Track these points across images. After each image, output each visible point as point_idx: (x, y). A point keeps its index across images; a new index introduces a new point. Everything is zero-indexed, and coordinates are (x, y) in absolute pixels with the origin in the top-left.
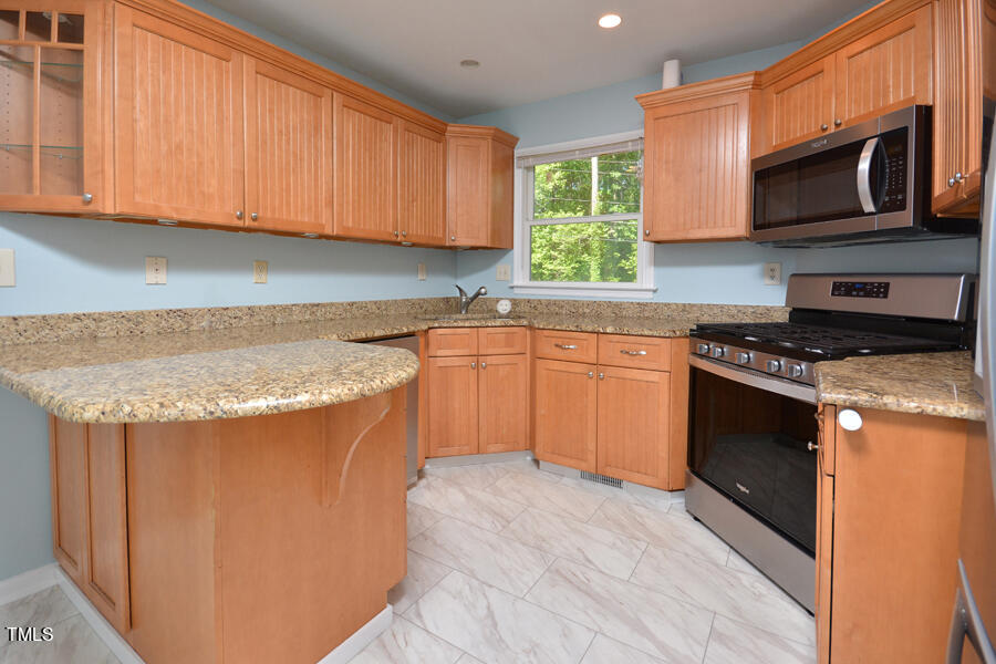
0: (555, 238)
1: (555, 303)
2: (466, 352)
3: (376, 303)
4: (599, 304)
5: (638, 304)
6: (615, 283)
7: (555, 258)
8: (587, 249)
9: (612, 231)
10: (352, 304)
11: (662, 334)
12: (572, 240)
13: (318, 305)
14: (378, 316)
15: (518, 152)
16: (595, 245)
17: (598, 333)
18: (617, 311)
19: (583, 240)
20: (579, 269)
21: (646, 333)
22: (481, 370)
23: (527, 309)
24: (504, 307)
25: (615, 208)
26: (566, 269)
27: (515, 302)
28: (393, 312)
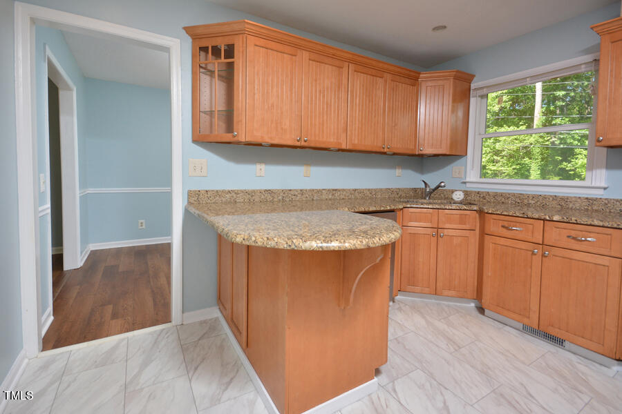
0: (498, 146)
1: (502, 195)
2: (429, 225)
3: (369, 190)
4: (545, 197)
5: (587, 198)
6: (555, 180)
7: (497, 162)
8: (528, 154)
9: (554, 139)
10: (355, 190)
11: (615, 226)
12: (514, 147)
13: (336, 190)
14: (370, 198)
15: (473, 86)
16: (536, 150)
17: (544, 220)
18: (563, 204)
19: (525, 147)
20: (520, 169)
21: (596, 223)
22: (440, 239)
23: (477, 198)
24: (458, 196)
25: (558, 121)
26: (508, 170)
27: (466, 193)
28: (379, 196)
